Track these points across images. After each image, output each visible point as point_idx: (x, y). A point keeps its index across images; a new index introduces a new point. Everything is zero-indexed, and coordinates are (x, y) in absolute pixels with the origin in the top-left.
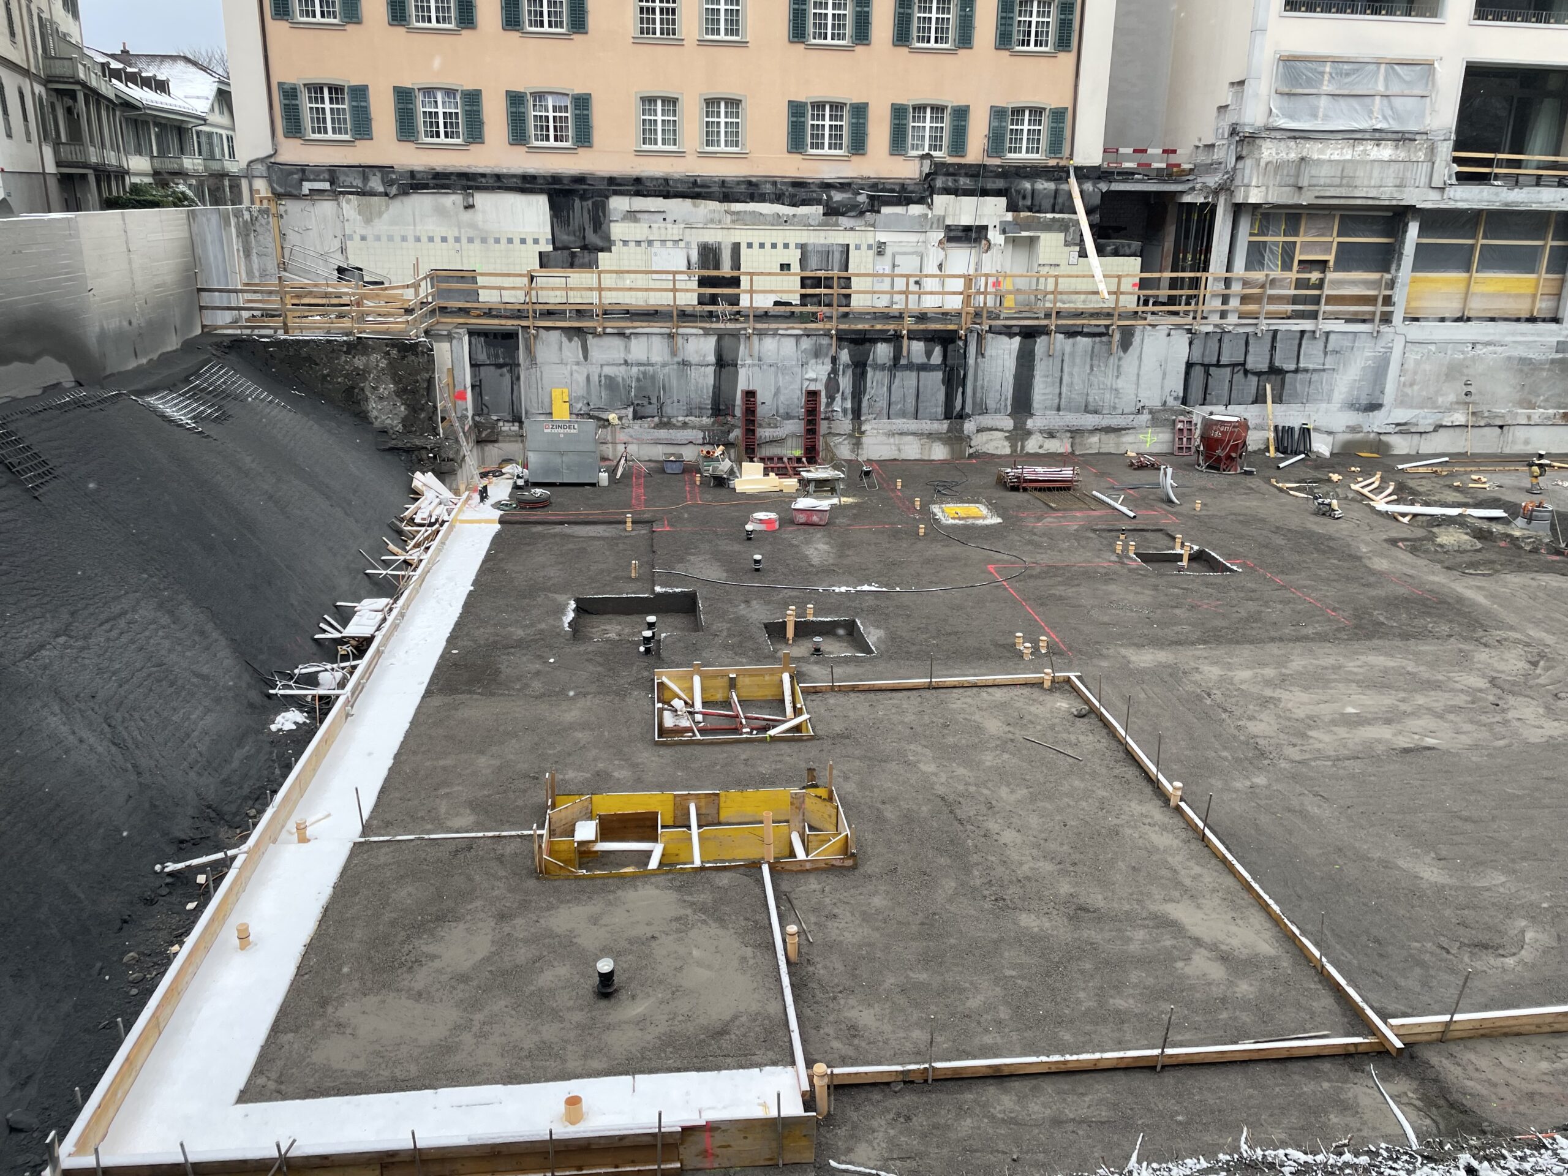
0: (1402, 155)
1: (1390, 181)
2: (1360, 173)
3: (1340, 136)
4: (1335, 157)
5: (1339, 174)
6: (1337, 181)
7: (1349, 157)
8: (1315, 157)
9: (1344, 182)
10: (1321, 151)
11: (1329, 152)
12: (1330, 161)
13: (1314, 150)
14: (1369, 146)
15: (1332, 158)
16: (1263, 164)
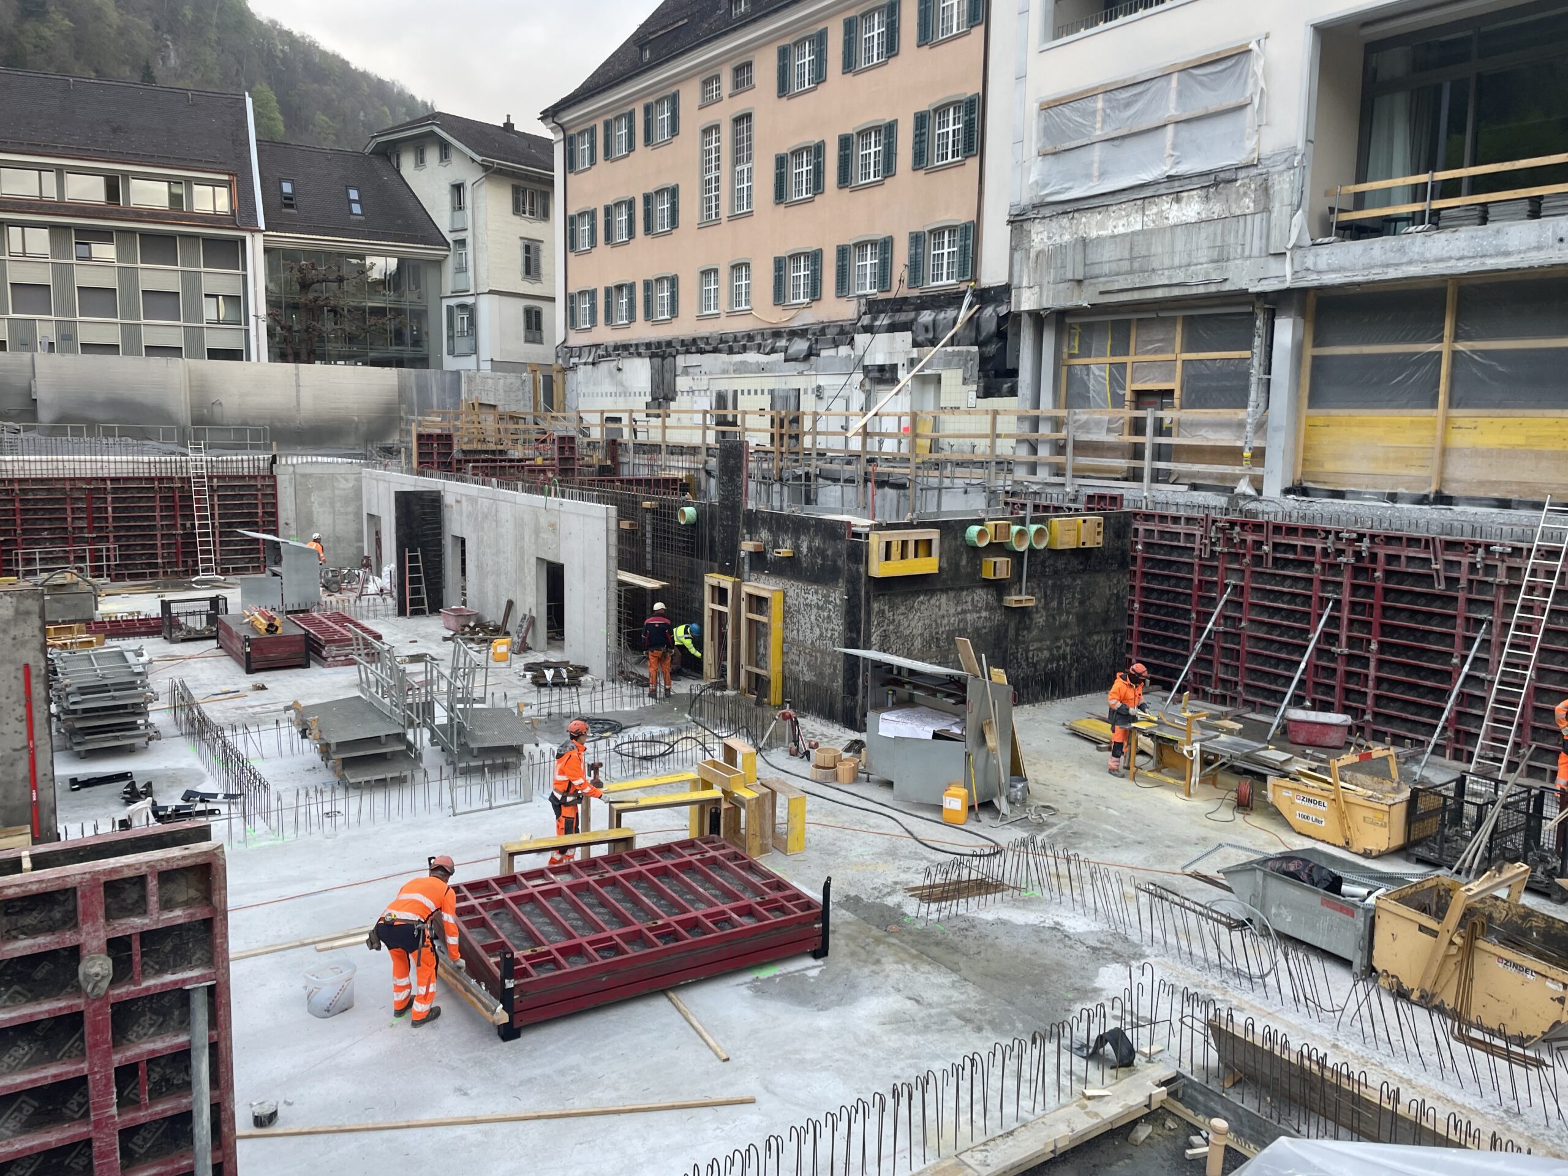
0: (1217, 208)
1: (1203, 255)
2: (1157, 248)
3: (1124, 197)
4: (1121, 230)
5: (1127, 255)
6: (1125, 266)
7: (1138, 227)
8: (1094, 234)
9: (1136, 265)
10: (1101, 225)
11: (1111, 223)
12: (1113, 237)
13: (1093, 226)
14: (1165, 204)
15: (1116, 232)
16: (1033, 255)
